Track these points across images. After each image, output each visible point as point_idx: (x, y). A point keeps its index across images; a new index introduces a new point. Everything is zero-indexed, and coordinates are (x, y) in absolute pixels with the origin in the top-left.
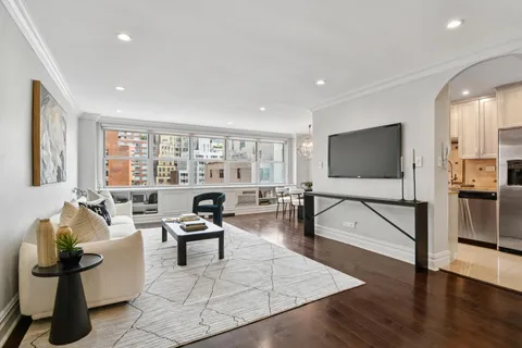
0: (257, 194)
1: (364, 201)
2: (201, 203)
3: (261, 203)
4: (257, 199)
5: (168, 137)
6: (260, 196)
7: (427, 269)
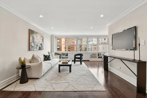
0: (97, 55)
1: (121, 59)
2: (77, 57)
3: (99, 58)
4: (97, 56)
5: (85, 39)
6: (98, 55)
7: (145, 93)
